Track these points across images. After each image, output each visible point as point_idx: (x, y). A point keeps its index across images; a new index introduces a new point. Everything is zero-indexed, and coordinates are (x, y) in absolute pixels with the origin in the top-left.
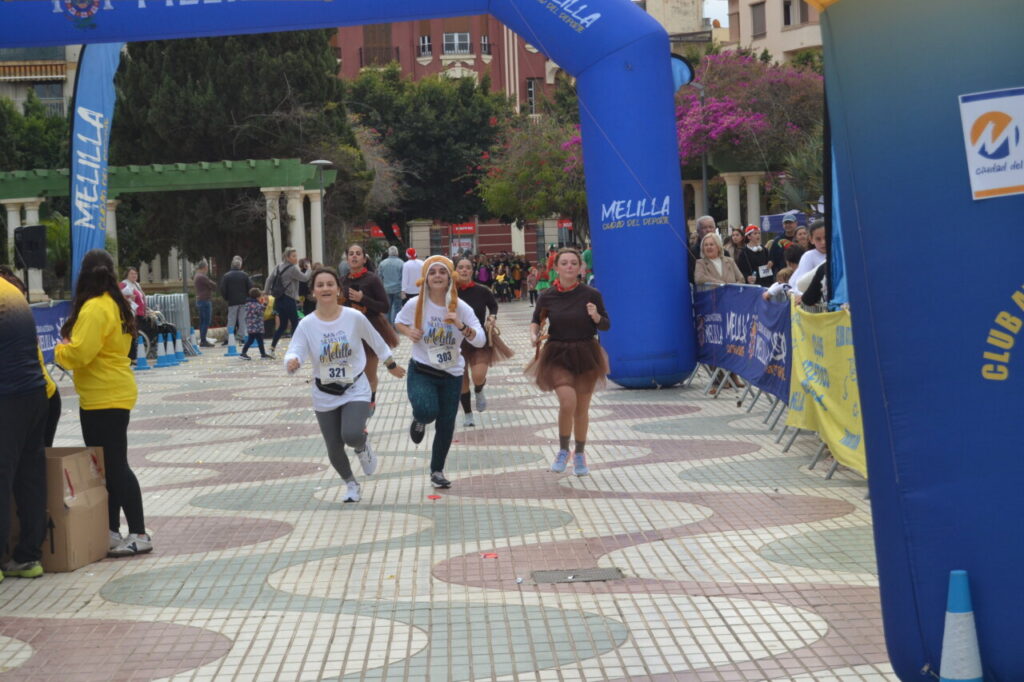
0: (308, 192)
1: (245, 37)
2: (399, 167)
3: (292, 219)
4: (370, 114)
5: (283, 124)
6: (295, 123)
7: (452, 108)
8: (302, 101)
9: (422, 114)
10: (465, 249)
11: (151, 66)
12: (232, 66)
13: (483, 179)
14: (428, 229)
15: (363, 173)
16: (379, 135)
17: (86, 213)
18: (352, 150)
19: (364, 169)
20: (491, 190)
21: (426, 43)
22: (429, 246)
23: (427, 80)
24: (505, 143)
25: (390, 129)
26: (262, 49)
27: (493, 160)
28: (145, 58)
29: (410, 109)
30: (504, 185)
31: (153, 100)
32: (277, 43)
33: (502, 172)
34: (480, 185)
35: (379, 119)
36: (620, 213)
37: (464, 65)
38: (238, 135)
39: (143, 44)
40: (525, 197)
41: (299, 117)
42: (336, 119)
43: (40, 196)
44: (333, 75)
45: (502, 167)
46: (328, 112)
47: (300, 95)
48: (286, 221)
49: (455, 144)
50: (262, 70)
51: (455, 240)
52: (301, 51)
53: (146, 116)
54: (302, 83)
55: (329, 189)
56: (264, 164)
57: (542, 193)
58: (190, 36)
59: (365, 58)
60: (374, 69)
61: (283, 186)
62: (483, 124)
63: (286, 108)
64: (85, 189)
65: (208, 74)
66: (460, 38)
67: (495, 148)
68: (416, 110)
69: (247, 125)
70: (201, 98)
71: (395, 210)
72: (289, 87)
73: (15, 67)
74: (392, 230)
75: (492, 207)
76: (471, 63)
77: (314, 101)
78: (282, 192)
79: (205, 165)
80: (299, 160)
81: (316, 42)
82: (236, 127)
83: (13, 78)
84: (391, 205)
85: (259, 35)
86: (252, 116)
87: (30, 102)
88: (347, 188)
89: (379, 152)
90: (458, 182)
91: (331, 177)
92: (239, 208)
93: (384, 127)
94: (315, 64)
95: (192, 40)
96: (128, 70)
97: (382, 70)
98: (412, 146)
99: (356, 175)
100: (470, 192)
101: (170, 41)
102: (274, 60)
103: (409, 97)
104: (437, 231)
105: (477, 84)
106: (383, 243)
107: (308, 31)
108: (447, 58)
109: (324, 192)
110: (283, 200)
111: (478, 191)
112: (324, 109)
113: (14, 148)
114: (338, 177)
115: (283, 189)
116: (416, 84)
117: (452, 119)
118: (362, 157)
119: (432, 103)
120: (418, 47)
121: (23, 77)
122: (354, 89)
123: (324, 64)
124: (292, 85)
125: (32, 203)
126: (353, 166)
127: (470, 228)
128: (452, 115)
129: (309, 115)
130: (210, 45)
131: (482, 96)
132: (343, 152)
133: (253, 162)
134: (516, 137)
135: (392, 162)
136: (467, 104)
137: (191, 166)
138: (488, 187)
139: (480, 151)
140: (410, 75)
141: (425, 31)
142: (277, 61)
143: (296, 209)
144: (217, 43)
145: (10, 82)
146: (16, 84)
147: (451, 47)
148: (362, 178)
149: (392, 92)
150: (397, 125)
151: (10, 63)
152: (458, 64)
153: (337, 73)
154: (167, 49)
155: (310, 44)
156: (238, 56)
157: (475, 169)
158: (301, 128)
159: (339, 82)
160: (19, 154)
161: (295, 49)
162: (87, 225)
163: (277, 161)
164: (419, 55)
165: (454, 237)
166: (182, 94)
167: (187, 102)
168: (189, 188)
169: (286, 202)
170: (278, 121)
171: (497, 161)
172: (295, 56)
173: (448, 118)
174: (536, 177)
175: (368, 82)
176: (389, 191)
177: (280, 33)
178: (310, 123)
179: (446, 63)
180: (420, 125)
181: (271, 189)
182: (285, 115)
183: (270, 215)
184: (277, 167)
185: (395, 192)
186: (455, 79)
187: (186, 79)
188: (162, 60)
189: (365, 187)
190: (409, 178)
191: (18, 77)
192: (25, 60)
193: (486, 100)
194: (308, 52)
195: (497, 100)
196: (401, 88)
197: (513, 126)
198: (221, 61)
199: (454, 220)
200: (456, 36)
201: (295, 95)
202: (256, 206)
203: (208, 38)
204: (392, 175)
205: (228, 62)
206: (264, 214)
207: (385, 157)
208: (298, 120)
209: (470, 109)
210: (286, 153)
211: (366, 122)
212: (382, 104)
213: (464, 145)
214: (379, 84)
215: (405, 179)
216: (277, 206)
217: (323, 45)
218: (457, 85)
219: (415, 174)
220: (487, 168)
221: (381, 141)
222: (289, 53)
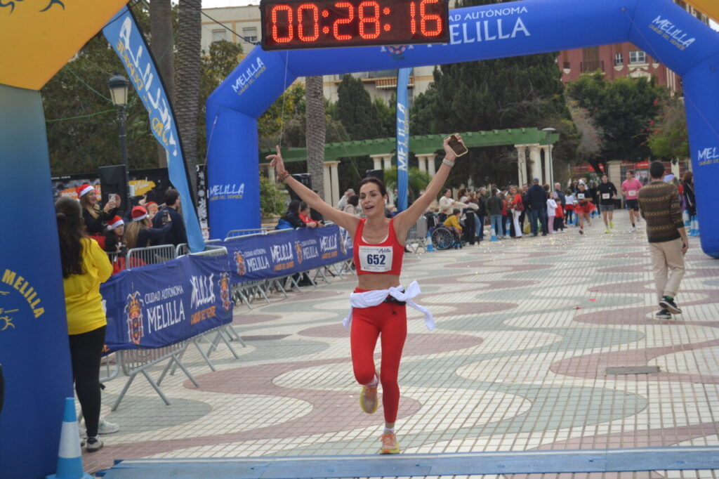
0: (542, 146)
1: (506, 59)
2: (601, 131)
3: (533, 162)
4: (585, 100)
5: (528, 108)
6: (535, 107)
7: (633, 95)
8: (539, 94)
9: (615, 99)
10: (644, 177)
11: (454, 78)
12: (499, 75)
13: (651, 136)
14: (619, 166)
15: (575, 135)
16: (588, 112)
17: (402, 162)
18: (568, 122)
19: (576, 133)
20: (655, 142)
21: (620, 58)
22: (620, 176)
23: (618, 79)
24: (663, 115)
25: (596, 109)
26: (516, 65)
27: (656, 125)
28: (450, 73)
29: (608, 97)
30: (663, 139)
31: (455, 96)
32: (525, 62)
33: (662, 132)
34: (648, 140)
35: (589, 103)
36: (710, 155)
37: (642, 70)
38: (503, 115)
39: (449, 66)
40: (675, 146)
41: (537, 104)
42: (559, 104)
43: (392, 152)
44: (557, 79)
45: (661, 129)
46: (555, 101)
47: (538, 91)
48: (529, 163)
49: (635, 116)
50: (516, 77)
51: (638, 172)
52: (538, 66)
53: (450, 107)
54: (539, 84)
55: (555, 145)
56: (516, 131)
57: (685, 143)
58: (474, 60)
59: (583, 68)
60: (586, 74)
61: (528, 143)
62: (652, 104)
63: (530, 98)
64: (402, 149)
65: (485, 81)
66: (640, 54)
67: (657, 118)
68: (612, 97)
69: (507, 110)
70: (481, 94)
71: (598, 155)
72: (531, 86)
73: (386, 80)
74: (598, 167)
75: (656, 153)
76: (646, 68)
77: (546, 94)
78: (527, 147)
79: (483, 133)
80: (536, 129)
81: (546, 61)
82: (502, 110)
83: (385, 86)
84: (597, 152)
85: (514, 57)
86: (510, 104)
87: (392, 99)
88: (566, 144)
89: (589, 122)
90: (636, 138)
91: (556, 138)
92: (502, 157)
93: (592, 108)
94: (546, 73)
95: (476, 62)
96: (441, 80)
97: (592, 74)
98: (610, 118)
99: (571, 136)
100: (643, 144)
101: (464, 63)
102: (523, 72)
103: (607, 90)
104: (625, 167)
105: (649, 79)
106: (592, 175)
107: (543, 54)
108: (631, 66)
109: (552, 146)
110: (527, 151)
111: (647, 143)
112: (552, 99)
113: (382, 125)
114: (560, 138)
115: (527, 145)
116: (611, 82)
117: (633, 102)
118: (574, 126)
119: (621, 93)
120: (615, 60)
121: (390, 86)
122: (575, 86)
123: (552, 73)
124: (533, 85)
125: (387, 157)
126: (569, 131)
127: (647, 165)
128: (633, 99)
129: (543, 102)
130: (486, 64)
131: (650, 87)
132: (563, 124)
133: (510, 130)
134: (669, 111)
135: (598, 127)
136: (642, 93)
137: (476, 133)
138: (653, 140)
139: (650, 120)
140: (609, 77)
141: (619, 51)
142: (524, 72)
143: (535, 156)
144: (490, 64)
145: (383, 89)
146: (387, 90)
147: (634, 60)
148: (574, 138)
149: (597, 87)
150: (601, 106)
151: (383, 78)
152: (639, 70)
153: (560, 77)
154: (463, 67)
155: (544, 62)
156: (502, 70)
157: (646, 131)
158: (539, 110)
159: (561, 83)
160: (385, 129)
161: (535, 65)
162: (404, 169)
163: (524, 130)
164: (616, 65)
165: (636, 170)
166: (471, 93)
167: (473, 97)
168: (475, 146)
169: (529, 153)
170: (526, 106)
171: (659, 125)
172: (535, 69)
173: (630, 101)
174: (681, 134)
175: (584, 82)
176: (596, 144)
177: (526, 56)
178: (544, 107)
179: (631, 69)
180: (614, 105)
181: (521, 145)
182: (529, 103)
183: (520, 160)
184: (524, 133)
185: (599, 145)
186: (635, 79)
187: (473, 84)
188: (459, 74)
189: (576, 143)
190: (607, 137)
191: (388, 86)
192: (391, 76)
193: (654, 90)
194: (542, 66)
195: (660, 90)
196: (603, 85)
197: (668, 105)
198: (492, 73)
199: (635, 160)
200: (637, 53)
201: (535, 91)
202: (512, 156)
203: (485, 61)
204: (597, 135)
205: (496, 74)
206: (517, 160)
207: (593, 125)
208: (537, 106)
209: (643, 96)
210: (530, 124)
211: (582, 105)
212: (592, 94)
213: (640, 116)
214: (591, 82)
215: (604, 137)
216: (524, 156)
217: (552, 62)
218: (636, 82)
219: (610, 134)
220: (652, 129)
221: (591, 116)
222: (532, 67)
